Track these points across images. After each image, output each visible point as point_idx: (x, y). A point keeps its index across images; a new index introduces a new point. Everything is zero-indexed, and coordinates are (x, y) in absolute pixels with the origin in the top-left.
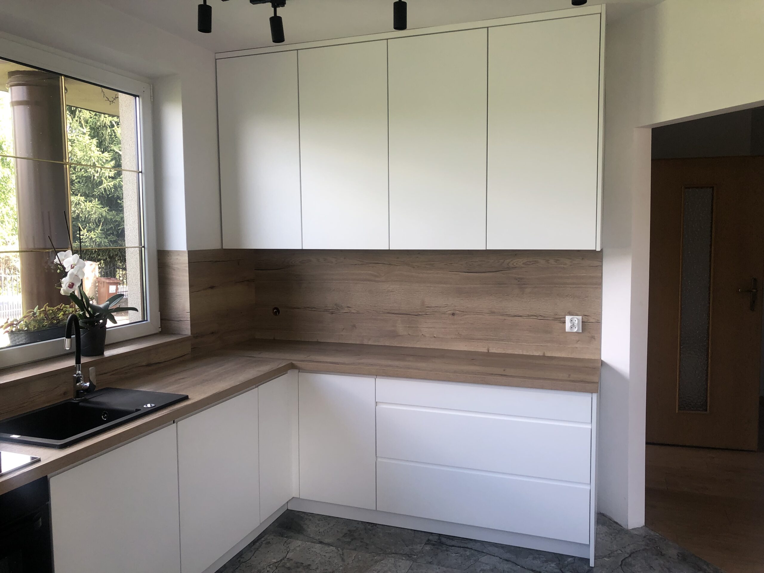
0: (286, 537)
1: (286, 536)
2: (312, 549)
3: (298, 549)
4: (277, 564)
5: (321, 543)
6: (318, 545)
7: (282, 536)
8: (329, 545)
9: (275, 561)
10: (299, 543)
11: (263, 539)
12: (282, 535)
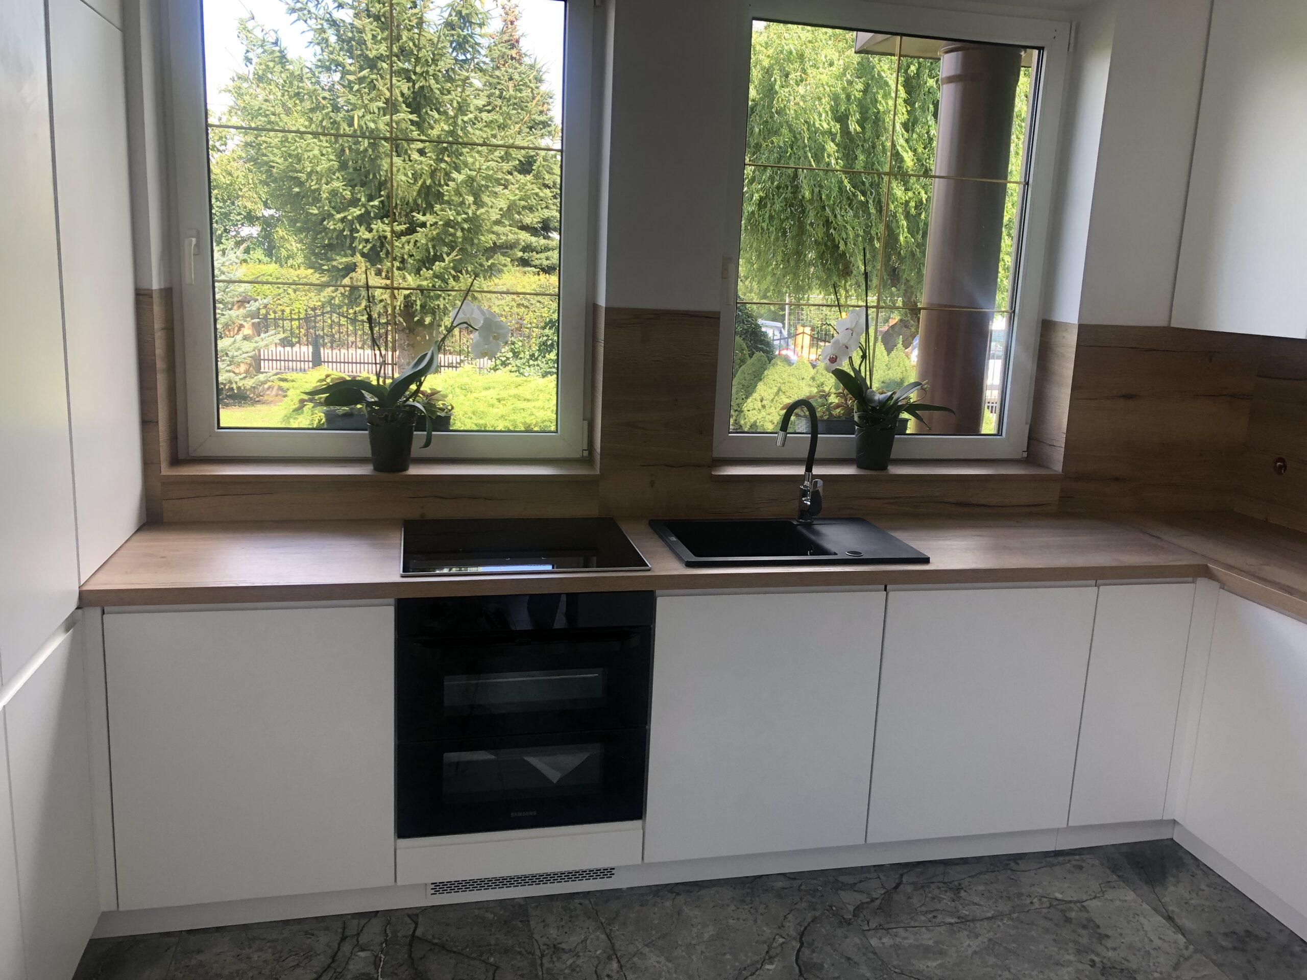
0: (1119, 876)
1: (1120, 874)
2: (1141, 919)
3: (1118, 903)
4: (1055, 903)
5: (1170, 919)
6: (1160, 919)
7: (1113, 872)
8: (1180, 930)
9: (1059, 896)
10: (1131, 896)
11: (1077, 857)
12: (1115, 869)
